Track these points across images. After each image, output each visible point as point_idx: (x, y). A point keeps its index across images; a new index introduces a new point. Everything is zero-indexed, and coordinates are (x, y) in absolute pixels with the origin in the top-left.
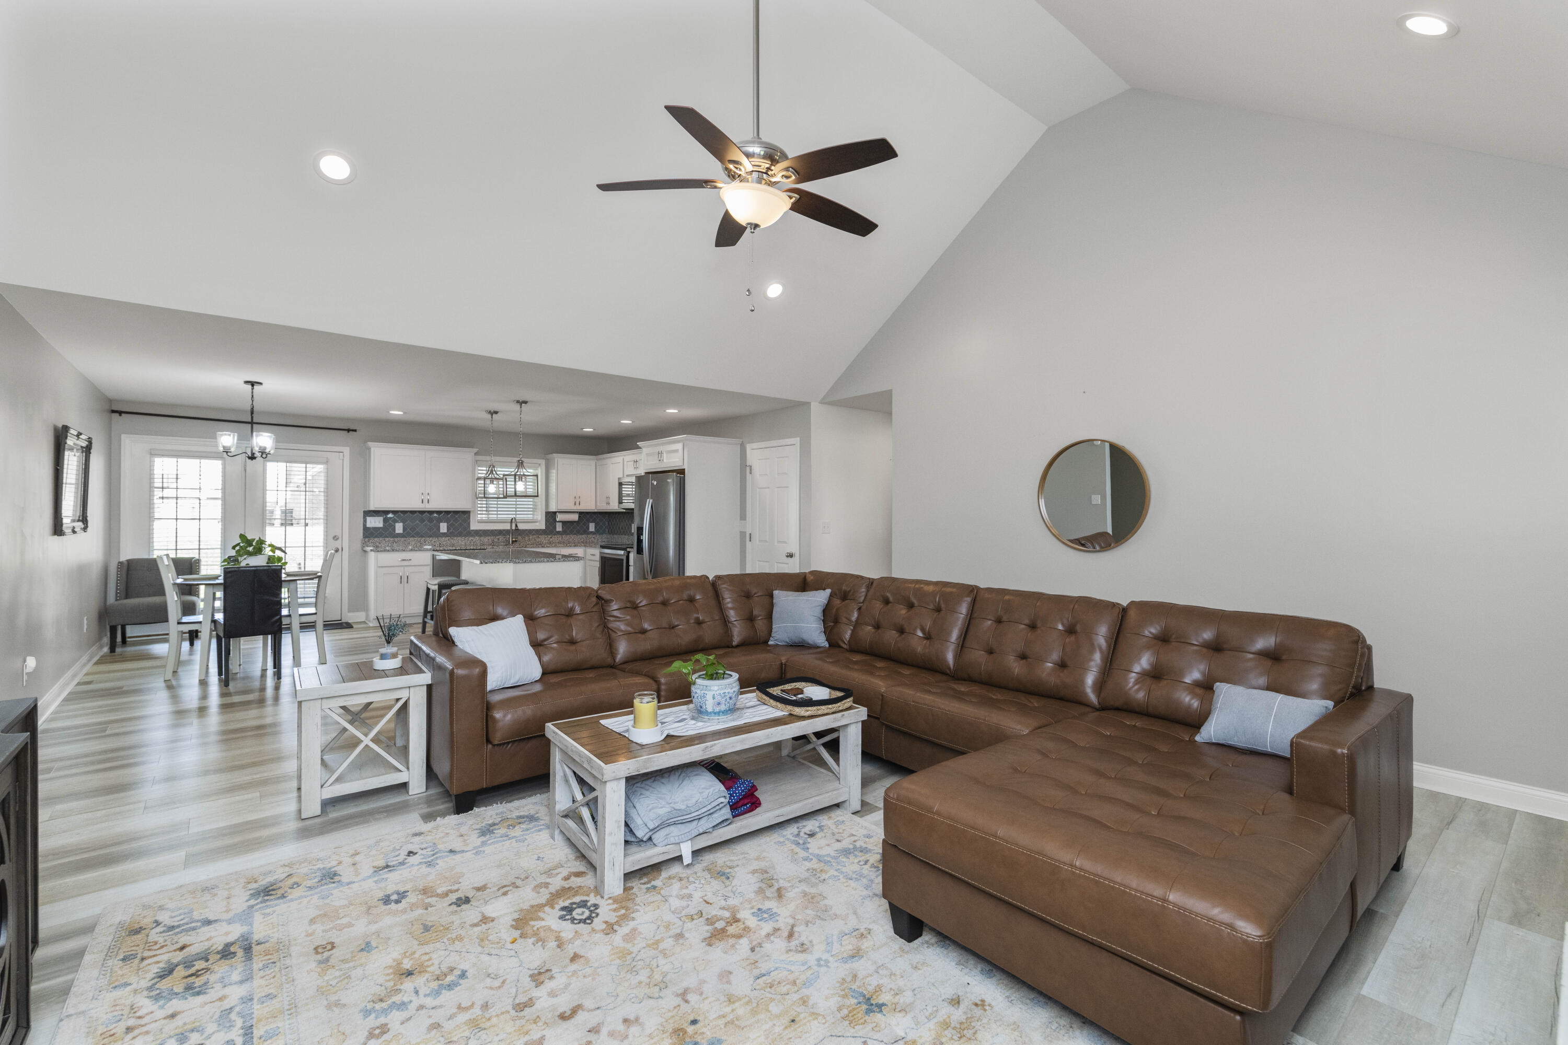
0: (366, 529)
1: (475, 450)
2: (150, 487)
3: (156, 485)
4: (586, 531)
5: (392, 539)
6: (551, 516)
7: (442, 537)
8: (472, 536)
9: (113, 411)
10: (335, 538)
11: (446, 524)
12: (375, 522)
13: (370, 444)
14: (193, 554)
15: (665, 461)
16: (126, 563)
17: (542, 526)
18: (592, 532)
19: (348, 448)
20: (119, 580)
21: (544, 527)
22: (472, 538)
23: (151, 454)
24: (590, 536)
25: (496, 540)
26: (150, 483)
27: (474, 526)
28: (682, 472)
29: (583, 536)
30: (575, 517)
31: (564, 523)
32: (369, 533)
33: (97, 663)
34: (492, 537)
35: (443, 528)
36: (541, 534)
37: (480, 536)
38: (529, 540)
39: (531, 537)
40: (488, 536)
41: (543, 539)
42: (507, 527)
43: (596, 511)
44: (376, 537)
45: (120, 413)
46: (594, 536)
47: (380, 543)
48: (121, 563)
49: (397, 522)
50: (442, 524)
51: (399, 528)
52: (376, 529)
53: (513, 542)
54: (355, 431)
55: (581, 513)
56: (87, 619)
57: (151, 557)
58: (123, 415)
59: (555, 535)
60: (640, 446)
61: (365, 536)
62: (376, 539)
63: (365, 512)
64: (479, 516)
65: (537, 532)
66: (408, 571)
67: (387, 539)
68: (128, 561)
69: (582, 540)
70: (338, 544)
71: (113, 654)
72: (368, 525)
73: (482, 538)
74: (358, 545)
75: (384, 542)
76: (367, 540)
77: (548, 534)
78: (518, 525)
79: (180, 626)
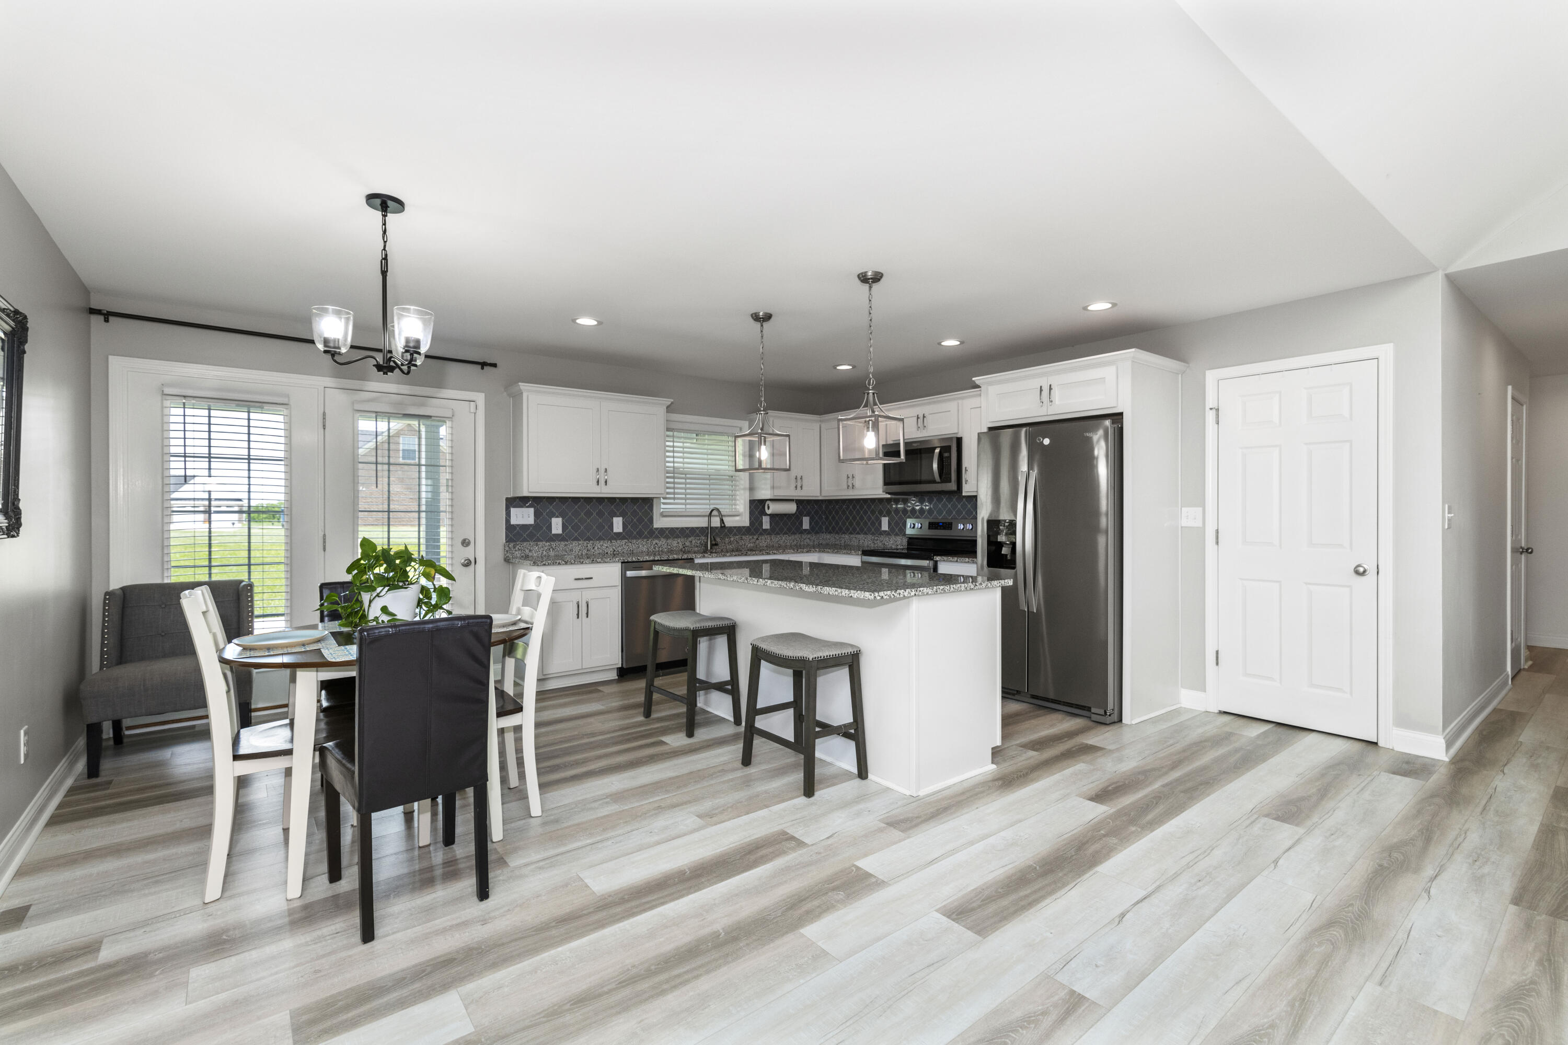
0: (510, 528)
1: (668, 401)
2: (163, 454)
3: (173, 450)
4: (799, 530)
5: (548, 544)
6: (757, 507)
7: (616, 539)
8: (657, 537)
9: (93, 311)
10: (465, 543)
11: (621, 519)
12: (524, 517)
13: (523, 386)
14: (240, 574)
15: (1057, 402)
16: (120, 592)
17: (744, 520)
18: (806, 530)
19: (483, 394)
20: (107, 627)
21: (747, 524)
22: (657, 541)
23: (163, 394)
24: (804, 536)
25: (687, 544)
26: (163, 446)
27: (659, 523)
28: (1117, 418)
29: (796, 536)
30: (791, 508)
31: (773, 516)
32: (515, 534)
33: (54, 821)
34: (683, 540)
35: (618, 524)
36: (744, 534)
37: (667, 538)
38: (730, 543)
39: (732, 539)
40: (678, 537)
41: (748, 541)
42: (702, 523)
43: (820, 498)
44: (525, 540)
45: (107, 315)
46: (809, 536)
47: (530, 551)
48: (109, 595)
49: (554, 515)
50: (615, 519)
51: (557, 526)
52: (524, 527)
53: (712, 545)
54: (494, 365)
55: (799, 502)
56: (25, 734)
57: (166, 581)
58: (111, 318)
59: (761, 534)
60: (977, 382)
61: (509, 540)
62: (525, 544)
63: (507, 499)
64: (663, 506)
65: (739, 530)
66: (587, 595)
67: (540, 544)
68: (124, 589)
69: (795, 542)
70: (468, 553)
71: (94, 781)
72: (514, 521)
73: (669, 541)
74: (499, 554)
75: (538, 549)
76: (511, 545)
77: (753, 534)
78: (725, 519)
79: (238, 763)
